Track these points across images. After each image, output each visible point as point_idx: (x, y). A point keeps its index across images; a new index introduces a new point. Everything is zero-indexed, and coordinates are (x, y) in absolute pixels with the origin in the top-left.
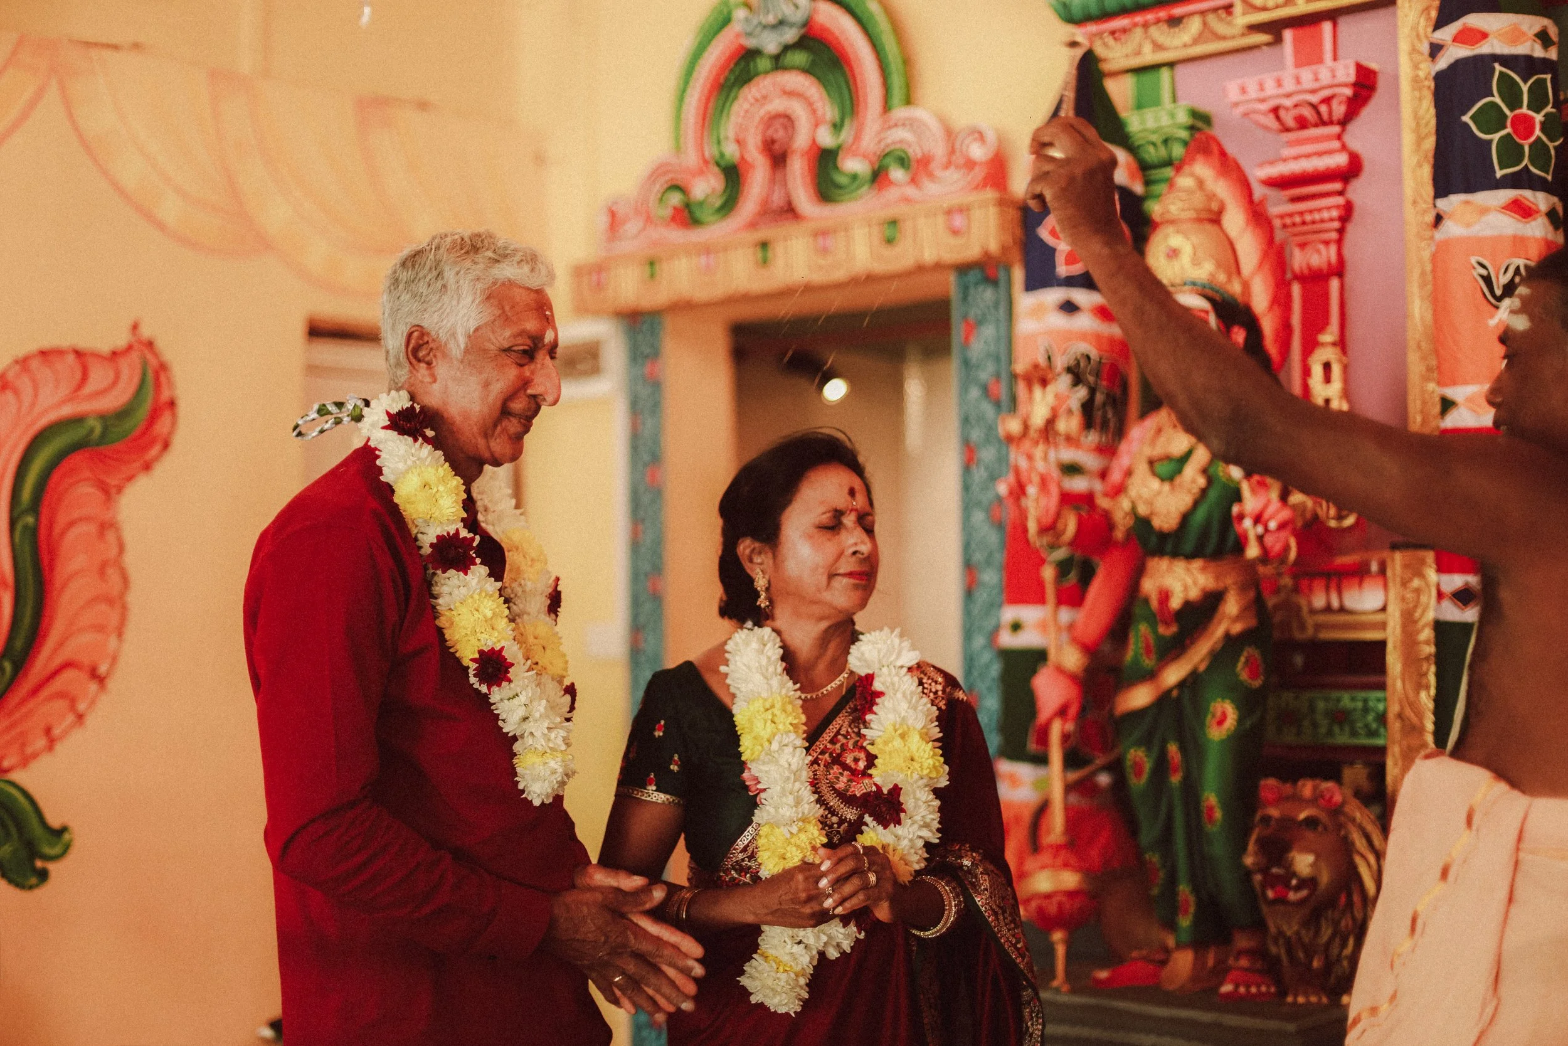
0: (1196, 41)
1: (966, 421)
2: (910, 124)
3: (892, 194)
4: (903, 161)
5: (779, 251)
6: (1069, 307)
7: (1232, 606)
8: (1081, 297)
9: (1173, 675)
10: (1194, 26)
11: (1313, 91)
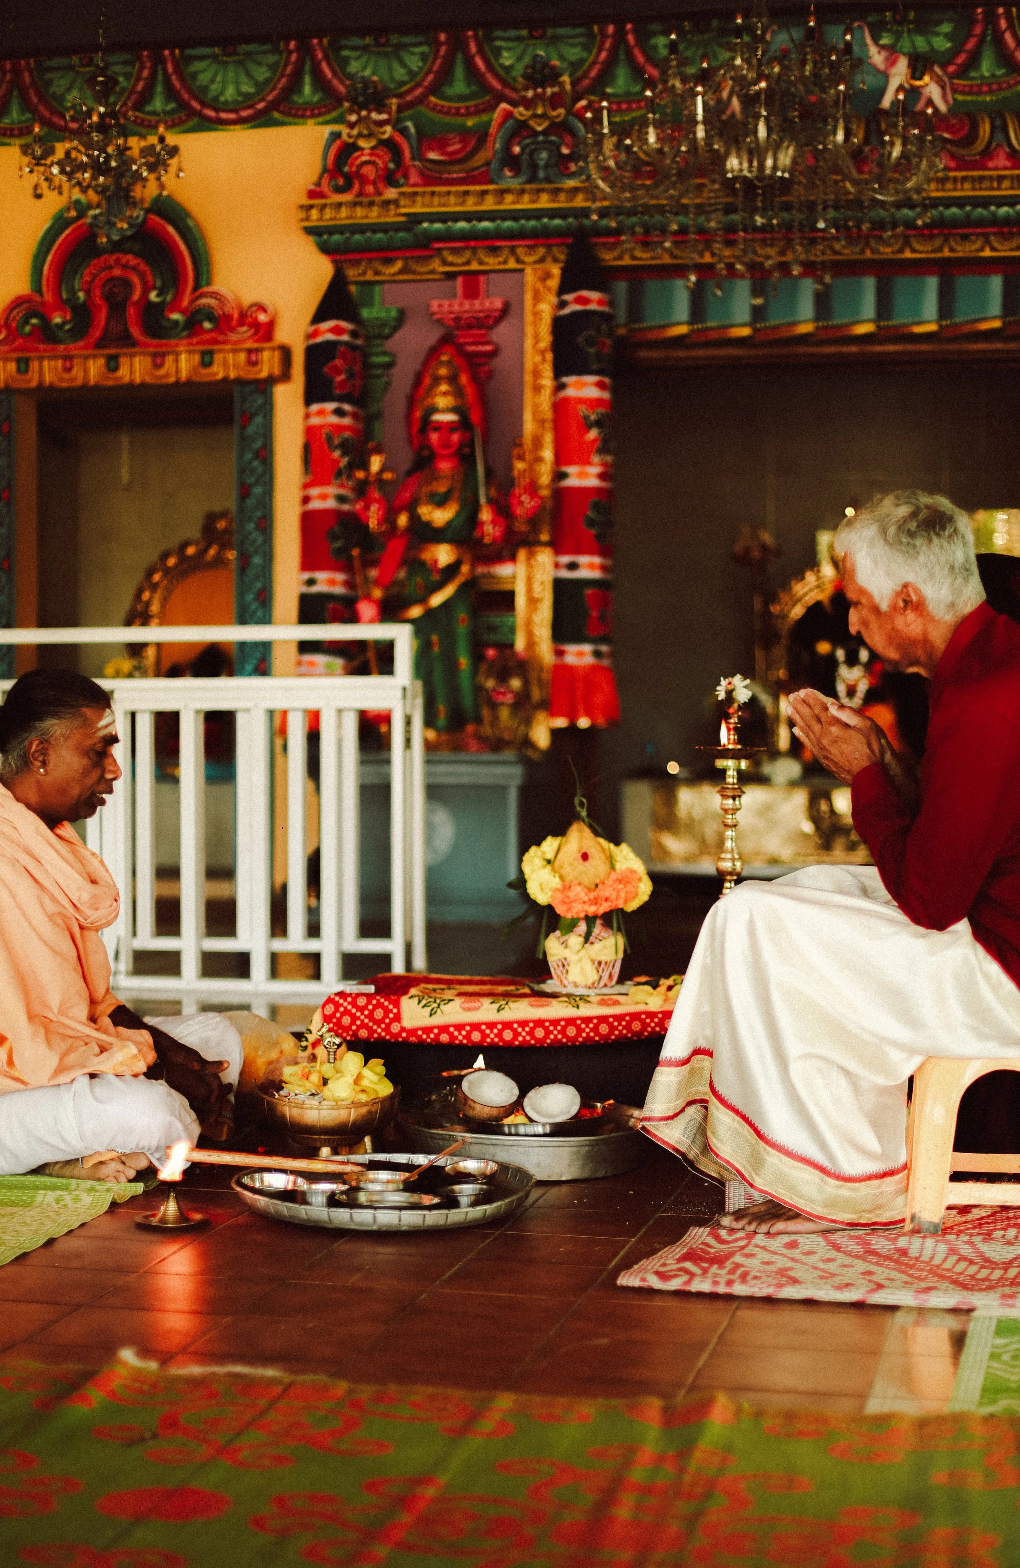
0: (401, 272)
1: (242, 472)
2: (215, 295)
3: (205, 337)
4: (210, 317)
5: (124, 362)
6: (339, 412)
7: (465, 569)
8: (347, 407)
9: (437, 600)
10: (399, 265)
11: (480, 312)
